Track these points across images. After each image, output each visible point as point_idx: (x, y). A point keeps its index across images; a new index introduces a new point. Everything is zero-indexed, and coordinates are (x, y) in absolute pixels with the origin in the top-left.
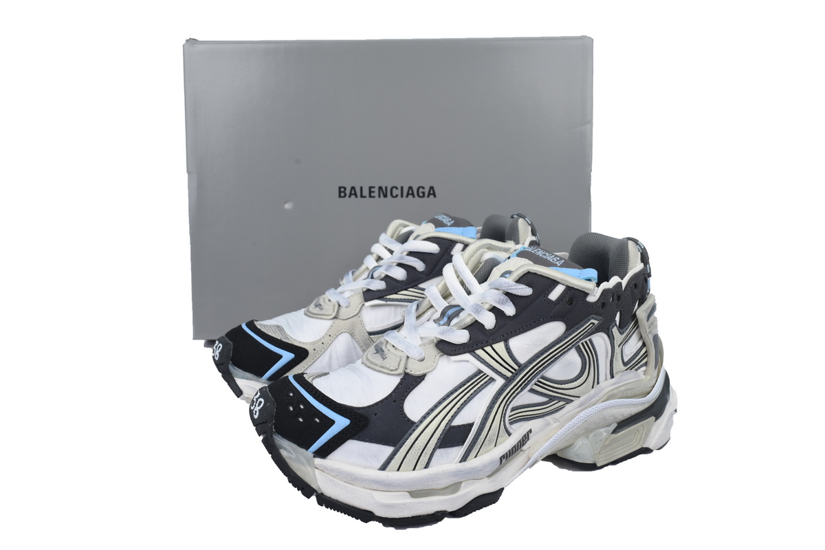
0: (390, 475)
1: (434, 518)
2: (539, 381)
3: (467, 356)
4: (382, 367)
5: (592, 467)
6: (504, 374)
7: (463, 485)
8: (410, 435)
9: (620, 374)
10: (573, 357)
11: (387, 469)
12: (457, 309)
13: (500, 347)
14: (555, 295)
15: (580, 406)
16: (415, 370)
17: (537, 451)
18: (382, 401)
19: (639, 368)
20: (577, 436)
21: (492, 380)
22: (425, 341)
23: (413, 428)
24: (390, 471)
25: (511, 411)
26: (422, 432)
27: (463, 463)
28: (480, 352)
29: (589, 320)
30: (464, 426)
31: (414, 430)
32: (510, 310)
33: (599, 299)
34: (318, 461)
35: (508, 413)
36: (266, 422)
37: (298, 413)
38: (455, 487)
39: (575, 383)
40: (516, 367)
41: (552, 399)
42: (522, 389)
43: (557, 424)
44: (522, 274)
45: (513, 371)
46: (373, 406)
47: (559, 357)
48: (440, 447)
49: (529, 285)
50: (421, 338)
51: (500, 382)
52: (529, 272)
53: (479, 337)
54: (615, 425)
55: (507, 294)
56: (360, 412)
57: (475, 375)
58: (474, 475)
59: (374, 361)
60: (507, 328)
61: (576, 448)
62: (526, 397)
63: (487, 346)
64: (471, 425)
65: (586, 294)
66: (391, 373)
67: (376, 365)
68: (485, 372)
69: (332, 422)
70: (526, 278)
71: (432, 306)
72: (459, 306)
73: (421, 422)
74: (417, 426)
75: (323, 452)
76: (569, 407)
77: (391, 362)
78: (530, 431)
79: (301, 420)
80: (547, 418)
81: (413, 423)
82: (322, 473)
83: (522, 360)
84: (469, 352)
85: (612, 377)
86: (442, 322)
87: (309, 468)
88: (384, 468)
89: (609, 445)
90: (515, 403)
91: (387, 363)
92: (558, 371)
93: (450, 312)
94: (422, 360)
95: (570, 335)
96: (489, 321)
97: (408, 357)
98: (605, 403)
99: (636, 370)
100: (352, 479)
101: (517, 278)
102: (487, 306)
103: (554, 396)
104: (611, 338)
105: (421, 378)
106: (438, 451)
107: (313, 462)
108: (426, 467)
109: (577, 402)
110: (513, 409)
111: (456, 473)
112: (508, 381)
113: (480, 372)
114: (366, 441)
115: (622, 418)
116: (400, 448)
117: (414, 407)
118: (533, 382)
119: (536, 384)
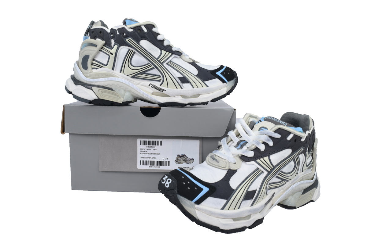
0: (225, 211)
1: (243, 229)
2: (280, 173)
3: (253, 162)
4: (218, 166)
5: (294, 208)
6: (268, 170)
7: (252, 215)
8: (233, 195)
9: (305, 170)
10: (292, 164)
11: (224, 209)
12: (244, 142)
13: (266, 158)
14: (289, 138)
15: (291, 183)
16: (233, 168)
17: (276, 201)
18: (221, 181)
19: (311, 168)
20: (289, 195)
21: (263, 172)
22: (234, 156)
23: (234, 192)
24: (225, 210)
25: (269, 185)
26: (238, 194)
27: (252, 207)
28: (258, 161)
29: (301, 148)
30: (252, 191)
31: (234, 193)
32: (271, 144)
33: (305, 140)
34: (196, 206)
35: (268, 186)
36: (174, 189)
37: (187, 185)
38: (249, 217)
39: (291, 174)
40: (272, 167)
41: (283, 180)
42: (274, 176)
43: (282, 190)
44: (277, 129)
45: (271, 169)
46: (217, 182)
47: (288, 163)
48: (244, 200)
49: (279, 134)
50: (233, 154)
51: (266, 173)
52: (279, 128)
53: (258, 154)
54: (303, 191)
55: (270, 137)
56: (212, 185)
57: (256, 170)
58: (256, 211)
59: (214, 163)
60: (270, 151)
61: (288, 201)
62: (275, 180)
63: (261, 158)
64: (255, 191)
65: (301, 138)
66: (222, 168)
67: (215, 165)
68: (260, 169)
69: (202, 189)
70: (278, 131)
71: (232, 140)
72: (245, 141)
73: (237, 189)
74: (236, 191)
75: (199, 202)
76: (287, 184)
77: (222, 164)
78: (274, 193)
79: (189, 188)
80: (279, 188)
81: (234, 190)
82: (199, 211)
83: (274, 164)
84: (254, 160)
85: (302, 171)
86: (238, 147)
87: (193, 209)
88: (223, 208)
89: (301, 199)
90: (271, 182)
91: (220, 164)
92: (287, 169)
93: (242, 143)
94: (235, 163)
95: (293, 154)
96: (262, 148)
97: (229, 162)
98: (300, 182)
99: (310, 169)
100: (211, 214)
101: (274, 131)
102: (261, 142)
103: (284, 179)
104: (305, 155)
105: (236, 171)
106: (244, 202)
107: (195, 206)
108: (239, 208)
109: (290, 182)
110: (270, 184)
111: (250, 211)
112: (269, 173)
113: (258, 169)
114: (215, 197)
115: (305, 188)
116: (229, 200)
117: (234, 183)
118: (278, 173)
119: (279, 174)
